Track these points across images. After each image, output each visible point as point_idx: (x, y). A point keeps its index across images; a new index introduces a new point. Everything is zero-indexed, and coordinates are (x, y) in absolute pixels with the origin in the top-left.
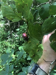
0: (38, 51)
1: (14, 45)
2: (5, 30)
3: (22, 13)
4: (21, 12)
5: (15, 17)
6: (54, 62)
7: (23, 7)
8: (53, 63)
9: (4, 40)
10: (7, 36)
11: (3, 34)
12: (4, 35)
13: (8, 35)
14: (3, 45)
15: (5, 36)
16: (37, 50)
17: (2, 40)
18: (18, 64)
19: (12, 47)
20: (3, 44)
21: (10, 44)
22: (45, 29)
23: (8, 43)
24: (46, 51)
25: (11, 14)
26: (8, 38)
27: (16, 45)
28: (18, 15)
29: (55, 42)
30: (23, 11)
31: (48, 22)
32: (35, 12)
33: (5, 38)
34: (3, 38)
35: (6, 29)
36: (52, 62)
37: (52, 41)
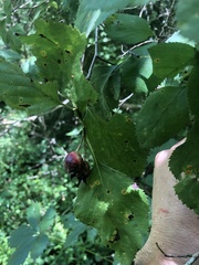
0: (131, 217)
1: (63, 189)
2: (30, 136)
3: (55, 82)
4: (53, 79)
5: (33, 96)
6: (196, 258)
7: (59, 62)
8: (192, 260)
9: (26, 172)
10: (40, 158)
11: (25, 151)
12: (26, 155)
13: (42, 154)
14: (23, 189)
15: (32, 157)
16: (127, 215)
17: (21, 173)
18: (80, 257)
19: (57, 195)
20: (25, 185)
21: (50, 186)
22: (150, 131)
23: (41, 182)
24: (166, 212)
25: (19, 88)
26: (41, 165)
27: (68, 190)
28: (44, 90)
29: (194, 177)
30: (61, 73)
31: (156, 105)
32: (109, 74)
33: (31, 165)
34: (24, 165)
35: (33, 133)
36: (191, 256)
37: (183, 174)
